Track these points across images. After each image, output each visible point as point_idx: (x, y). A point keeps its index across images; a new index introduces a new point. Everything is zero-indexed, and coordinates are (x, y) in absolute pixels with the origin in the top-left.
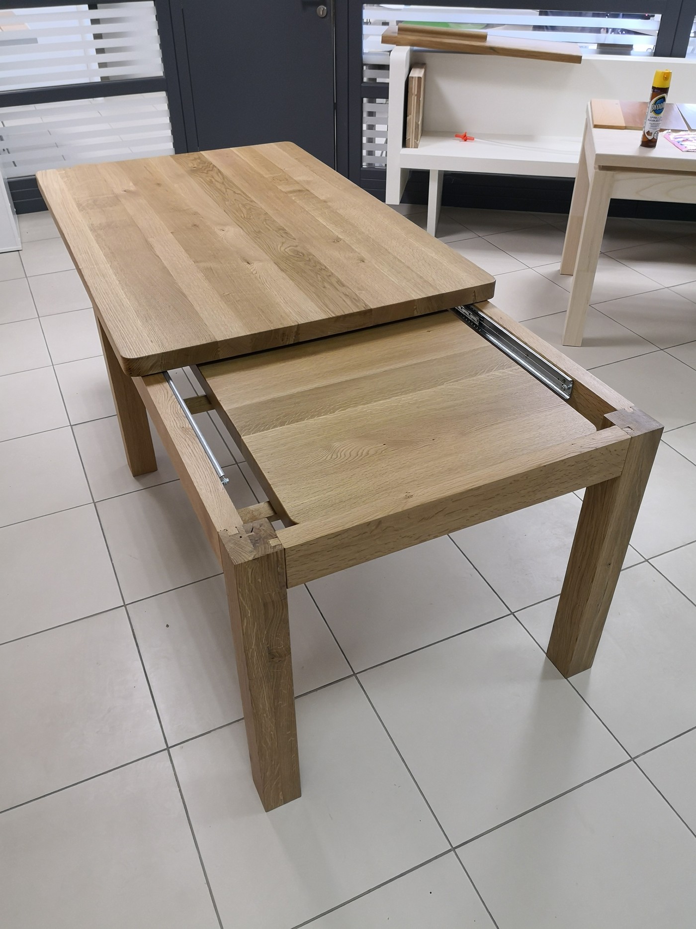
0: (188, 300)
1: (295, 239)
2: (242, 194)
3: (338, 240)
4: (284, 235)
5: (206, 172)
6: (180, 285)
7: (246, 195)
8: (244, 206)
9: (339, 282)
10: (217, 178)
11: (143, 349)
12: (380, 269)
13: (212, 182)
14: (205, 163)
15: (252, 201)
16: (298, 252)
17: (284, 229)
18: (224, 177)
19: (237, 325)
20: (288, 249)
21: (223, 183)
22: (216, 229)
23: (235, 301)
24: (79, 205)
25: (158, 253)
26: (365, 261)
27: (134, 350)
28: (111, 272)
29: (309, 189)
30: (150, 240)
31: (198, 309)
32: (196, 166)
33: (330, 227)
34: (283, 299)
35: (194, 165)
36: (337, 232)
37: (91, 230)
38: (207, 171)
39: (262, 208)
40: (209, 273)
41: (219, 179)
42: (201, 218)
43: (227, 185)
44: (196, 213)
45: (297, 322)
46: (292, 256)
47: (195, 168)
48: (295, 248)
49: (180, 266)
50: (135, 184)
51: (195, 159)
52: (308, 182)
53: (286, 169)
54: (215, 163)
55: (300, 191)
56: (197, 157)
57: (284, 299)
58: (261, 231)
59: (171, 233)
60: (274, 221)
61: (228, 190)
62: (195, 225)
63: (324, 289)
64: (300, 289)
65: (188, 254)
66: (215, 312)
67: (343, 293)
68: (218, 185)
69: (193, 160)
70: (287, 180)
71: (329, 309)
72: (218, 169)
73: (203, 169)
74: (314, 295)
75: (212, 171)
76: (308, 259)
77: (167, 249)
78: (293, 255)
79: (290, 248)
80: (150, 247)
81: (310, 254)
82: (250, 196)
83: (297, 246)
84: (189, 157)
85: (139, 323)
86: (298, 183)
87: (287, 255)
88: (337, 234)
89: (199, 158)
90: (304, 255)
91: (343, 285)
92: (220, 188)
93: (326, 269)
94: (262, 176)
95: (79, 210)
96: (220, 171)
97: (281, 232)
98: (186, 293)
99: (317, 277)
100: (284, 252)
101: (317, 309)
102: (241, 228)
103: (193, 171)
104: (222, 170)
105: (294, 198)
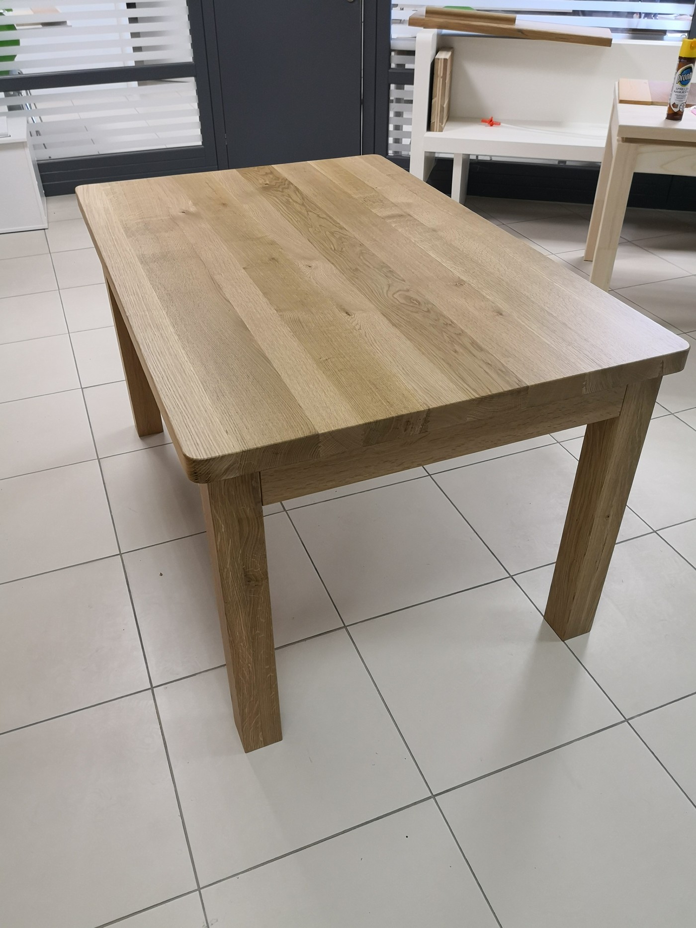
0: (273, 367)
1: (404, 281)
2: (328, 218)
3: (460, 283)
4: (389, 275)
5: (281, 190)
6: (260, 343)
7: (334, 221)
8: (332, 233)
9: (474, 343)
10: (294, 197)
11: (215, 444)
12: (527, 326)
13: (288, 202)
14: (278, 178)
15: (342, 228)
16: (410, 299)
17: (388, 267)
18: (303, 197)
19: (343, 409)
20: (398, 294)
21: (303, 205)
22: (301, 265)
23: (337, 370)
24: (127, 229)
25: (228, 296)
26: (503, 313)
27: (203, 446)
28: (167, 322)
29: (411, 213)
30: (217, 277)
31: (287, 381)
32: (268, 182)
33: (448, 264)
34: (401, 369)
35: (265, 181)
36: (458, 272)
37: (142, 263)
38: (283, 189)
39: (355, 238)
40: (298, 327)
41: (299, 200)
42: (280, 250)
43: (308, 207)
44: (272, 243)
45: (426, 404)
46: (404, 304)
47: (267, 185)
48: (407, 294)
49: (259, 316)
50: (195, 204)
51: (267, 174)
52: (409, 205)
53: (379, 188)
54: (290, 179)
55: (401, 216)
56: (268, 171)
57: (403, 369)
58: (358, 267)
59: (244, 268)
60: (373, 255)
61: (310, 213)
62: (273, 259)
63: (455, 355)
64: (423, 353)
65: (269, 299)
66: (311, 386)
67: (484, 361)
68: (298, 207)
69: (264, 175)
70: (382, 201)
71: (468, 385)
72: (296, 187)
73: (277, 186)
74: (444, 363)
75: (288, 188)
76: (426, 309)
77: (239, 291)
78: (405, 302)
79: (400, 293)
80: (218, 288)
81: (429, 302)
82: (338, 221)
83: (408, 290)
84: (259, 172)
85: (208, 401)
86: (396, 206)
87: (398, 302)
88: (458, 275)
89: (271, 173)
90: (419, 303)
91: (481, 349)
92: (299, 209)
93: (452, 324)
94: (350, 196)
95: (127, 236)
96: (297, 189)
97: (385, 270)
98: (270, 357)
99: (443, 336)
100: (392, 298)
101: (452, 385)
102: (333, 264)
103: (266, 189)
104: (300, 188)
105: (393, 225)
